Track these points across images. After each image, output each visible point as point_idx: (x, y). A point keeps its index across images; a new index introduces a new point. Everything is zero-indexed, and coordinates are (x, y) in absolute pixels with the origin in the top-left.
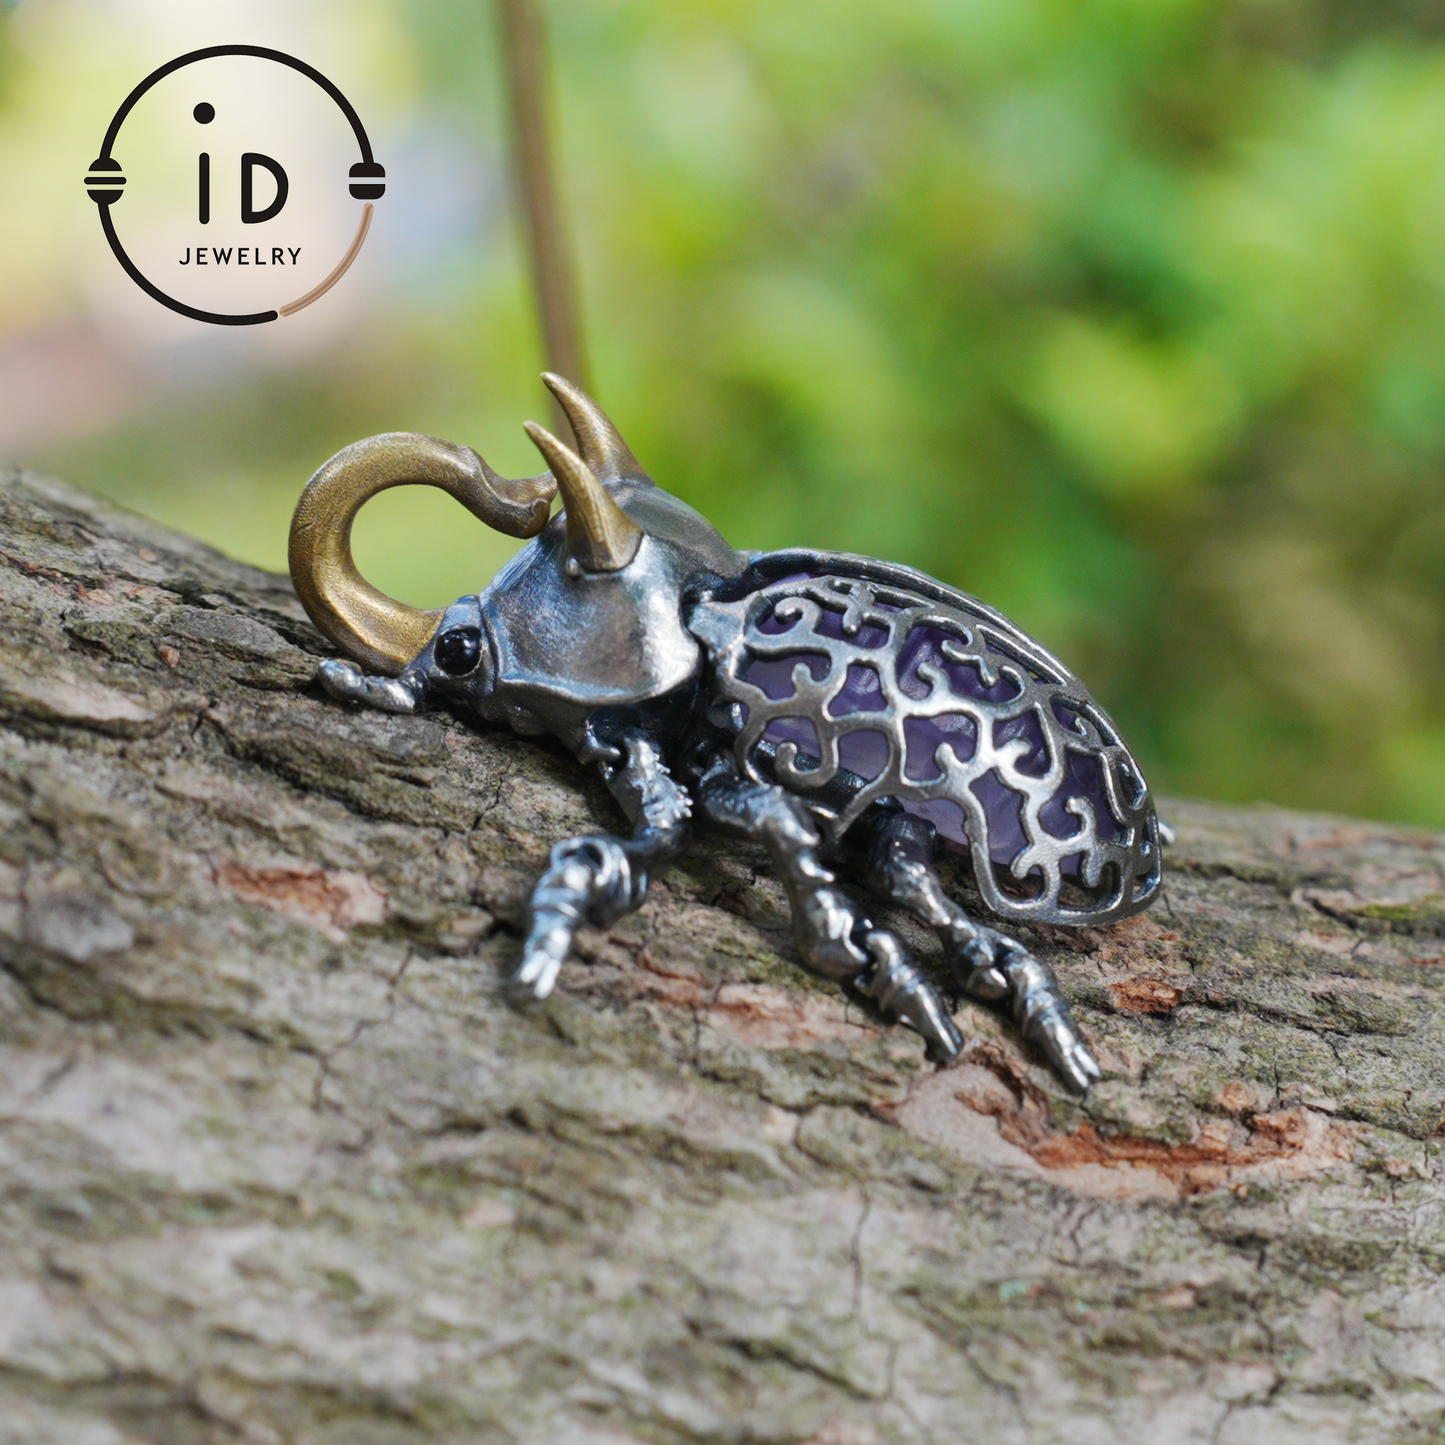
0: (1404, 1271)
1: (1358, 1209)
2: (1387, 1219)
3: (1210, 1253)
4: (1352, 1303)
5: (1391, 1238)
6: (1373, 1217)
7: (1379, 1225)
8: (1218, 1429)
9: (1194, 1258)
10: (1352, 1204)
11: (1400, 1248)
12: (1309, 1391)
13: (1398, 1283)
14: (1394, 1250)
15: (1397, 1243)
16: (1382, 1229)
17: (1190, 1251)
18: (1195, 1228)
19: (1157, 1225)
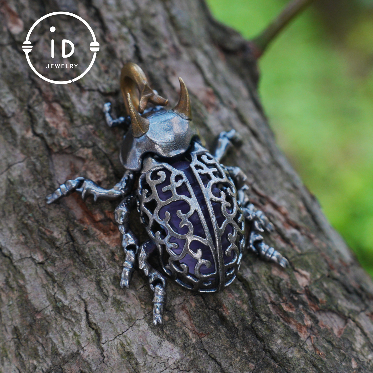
0: (91, 274)
1: (101, 256)
2: (102, 263)
3: (63, 232)
4: (73, 268)
5: (97, 266)
6: (101, 260)
7: (99, 262)
8: (25, 258)
9: (60, 230)
10: (101, 254)
11: (96, 270)
12: (46, 271)
13: (87, 274)
14: (94, 269)
15: (97, 268)
16: (99, 263)
17: (61, 228)
18: (67, 226)
19: (62, 217)
